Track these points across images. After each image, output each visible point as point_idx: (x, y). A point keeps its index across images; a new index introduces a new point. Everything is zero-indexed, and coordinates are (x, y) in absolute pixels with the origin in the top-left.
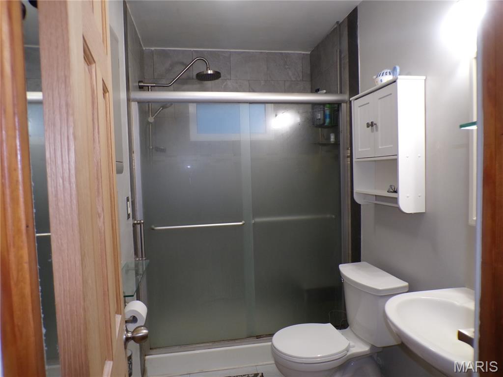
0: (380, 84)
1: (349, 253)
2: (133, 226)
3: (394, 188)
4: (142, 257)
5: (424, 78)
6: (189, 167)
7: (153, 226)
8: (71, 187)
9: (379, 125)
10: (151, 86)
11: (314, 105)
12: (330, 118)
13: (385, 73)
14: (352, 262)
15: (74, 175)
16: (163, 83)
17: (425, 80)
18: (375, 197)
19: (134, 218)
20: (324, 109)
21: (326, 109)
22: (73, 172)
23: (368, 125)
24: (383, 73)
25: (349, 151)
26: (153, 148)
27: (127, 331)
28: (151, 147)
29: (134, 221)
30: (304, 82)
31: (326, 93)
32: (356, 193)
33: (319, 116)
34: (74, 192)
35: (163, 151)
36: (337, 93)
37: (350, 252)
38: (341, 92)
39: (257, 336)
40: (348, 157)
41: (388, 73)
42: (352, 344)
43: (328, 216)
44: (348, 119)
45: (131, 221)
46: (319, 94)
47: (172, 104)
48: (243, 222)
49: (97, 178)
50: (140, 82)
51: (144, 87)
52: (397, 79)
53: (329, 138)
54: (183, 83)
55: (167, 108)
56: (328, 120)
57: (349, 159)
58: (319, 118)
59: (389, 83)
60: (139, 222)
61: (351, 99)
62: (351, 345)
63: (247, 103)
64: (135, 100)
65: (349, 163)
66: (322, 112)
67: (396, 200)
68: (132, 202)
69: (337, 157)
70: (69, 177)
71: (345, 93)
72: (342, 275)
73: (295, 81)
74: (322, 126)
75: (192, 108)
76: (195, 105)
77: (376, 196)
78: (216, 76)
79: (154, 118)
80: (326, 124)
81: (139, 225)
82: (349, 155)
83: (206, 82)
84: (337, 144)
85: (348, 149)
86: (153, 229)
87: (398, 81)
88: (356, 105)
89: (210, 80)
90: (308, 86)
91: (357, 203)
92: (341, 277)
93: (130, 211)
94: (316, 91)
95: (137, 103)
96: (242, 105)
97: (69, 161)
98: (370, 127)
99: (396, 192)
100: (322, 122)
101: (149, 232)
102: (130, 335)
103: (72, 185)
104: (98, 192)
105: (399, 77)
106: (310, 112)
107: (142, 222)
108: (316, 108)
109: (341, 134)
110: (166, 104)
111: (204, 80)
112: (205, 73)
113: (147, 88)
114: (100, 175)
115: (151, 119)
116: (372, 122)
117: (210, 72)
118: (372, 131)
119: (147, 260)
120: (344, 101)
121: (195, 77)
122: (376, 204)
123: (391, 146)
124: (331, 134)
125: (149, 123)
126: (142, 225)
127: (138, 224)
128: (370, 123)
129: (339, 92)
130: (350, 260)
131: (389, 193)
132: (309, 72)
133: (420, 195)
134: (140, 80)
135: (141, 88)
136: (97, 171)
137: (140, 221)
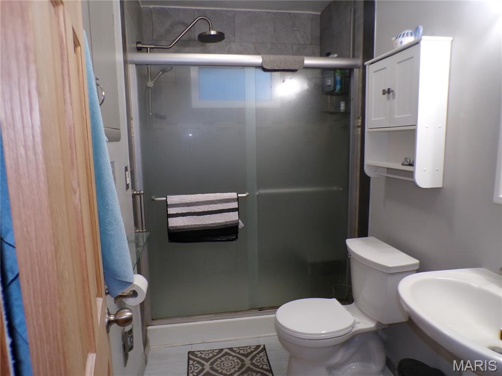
0: (399, 47)
1: (355, 228)
2: (133, 197)
3: (410, 160)
4: (142, 229)
5: (451, 39)
6: (190, 135)
7: (153, 197)
8: (36, 159)
9: (396, 92)
10: (150, 48)
11: (324, 70)
12: (341, 84)
13: (405, 34)
14: (358, 237)
15: (40, 144)
16: (161, 44)
17: (452, 41)
18: (386, 170)
19: (133, 188)
20: (335, 74)
21: (337, 74)
22: (38, 139)
23: (384, 92)
24: (404, 34)
25: (360, 121)
26: (152, 115)
27: (109, 314)
28: (151, 114)
29: (134, 192)
30: (313, 46)
31: (337, 57)
32: (367, 165)
33: (329, 82)
34: (41, 166)
35: (162, 118)
36: (349, 57)
37: (357, 226)
38: (354, 57)
39: (260, 308)
40: (358, 127)
41: (409, 34)
42: (358, 320)
43: (335, 188)
44: (361, 86)
45: (130, 191)
46: (331, 58)
47: (172, 68)
48: (247, 194)
49: (71, 148)
50: (138, 43)
51: (142, 49)
52: (421, 40)
53: (339, 106)
54: (184, 45)
55: (167, 72)
56: (338, 87)
57: (359, 129)
58: (329, 84)
59: (410, 45)
60: (138, 192)
61: (366, 63)
62: (356, 321)
63: (253, 66)
64: (132, 63)
65: (360, 133)
66: (333, 78)
67: (411, 174)
68: (131, 171)
69: (346, 128)
70: (34, 145)
71: (358, 57)
72: (349, 250)
73: (303, 44)
74: (332, 93)
75: (194, 72)
76: (197, 68)
77: (388, 168)
78: (220, 37)
79: (154, 83)
80: (336, 91)
81: (139, 196)
82: (360, 124)
83: (208, 44)
84: (347, 113)
85: (359, 118)
86: (153, 200)
87: (422, 43)
88: (371, 69)
89: (213, 42)
90: (317, 50)
91: (366, 175)
92: (348, 252)
93: (129, 181)
94: (328, 55)
95: (135, 65)
96: (247, 70)
97: (32, 125)
98: (387, 94)
99: (412, 165)
100: (332, 89)
101: (150, 203)
102: (112, 318)
103: (37, 156)
104: (73, 164)
105: (424, 38)
106: (320, 78)
107: (142, 192)
108: (327, 73)
109: (352, 102)
110: (166, 67)
111: (207, 42)
112: (207, 34)
113: (146, 49)
114: (73, 144)
115: (150, 84)
116: (389, 89)
117: (213, 33)
118: (389, 99)
119: (147, 233)
120: (356, 66)
121: (196, 38)
122: (387, 177)
123: (410, 115)
124: (341, 102)
125: (148, 88)
126: (142, 196)
127: (138, 194)
128: (387, 90)
129: (351, 56)
130: (357, 235)
131: (402, 166)
132: (318, 35)
133: (437, 169)
134: (139, 41)
135: (139, 50)
136: (70, 138)
137: (140, 191)
